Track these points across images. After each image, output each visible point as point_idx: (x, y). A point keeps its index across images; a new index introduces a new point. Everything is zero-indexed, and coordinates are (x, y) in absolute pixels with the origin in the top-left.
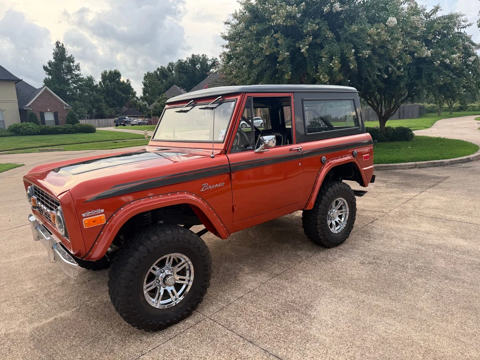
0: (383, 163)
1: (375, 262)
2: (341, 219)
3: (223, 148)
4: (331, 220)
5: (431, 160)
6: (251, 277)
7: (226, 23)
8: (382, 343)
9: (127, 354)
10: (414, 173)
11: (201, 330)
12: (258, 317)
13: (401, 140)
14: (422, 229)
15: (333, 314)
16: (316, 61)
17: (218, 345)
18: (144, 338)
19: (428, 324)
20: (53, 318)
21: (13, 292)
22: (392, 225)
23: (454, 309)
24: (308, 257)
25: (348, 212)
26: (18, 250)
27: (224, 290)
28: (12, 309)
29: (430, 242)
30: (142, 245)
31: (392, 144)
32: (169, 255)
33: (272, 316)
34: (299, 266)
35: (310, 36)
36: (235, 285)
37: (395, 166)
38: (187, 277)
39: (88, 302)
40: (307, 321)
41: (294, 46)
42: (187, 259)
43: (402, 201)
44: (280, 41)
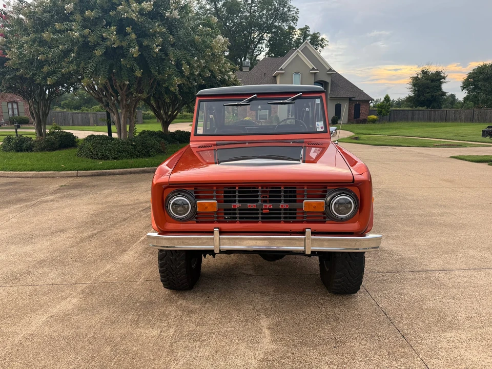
44: (133, 36)
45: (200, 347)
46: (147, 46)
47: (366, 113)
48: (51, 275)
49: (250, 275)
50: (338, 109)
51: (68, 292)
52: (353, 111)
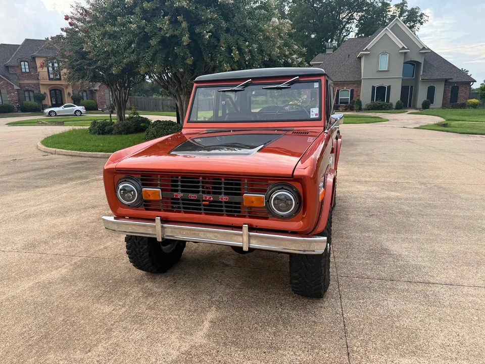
3: (323, 125)
8: (453, 257)
12: (369, 265)
15: (405, 250)
17: (378, 289)
23: (452, 230)
28: (139, 333)
33: (376, 262)
39: (215, 299)
40: (399, 258)
44: (184, 25)
45: (136, 330)
46: (200, 33)
47: (466, 96)
48: (61, 246)
49: (227, 266)
50: (431, 92)
51: (63, 263)
52: (450, 95)
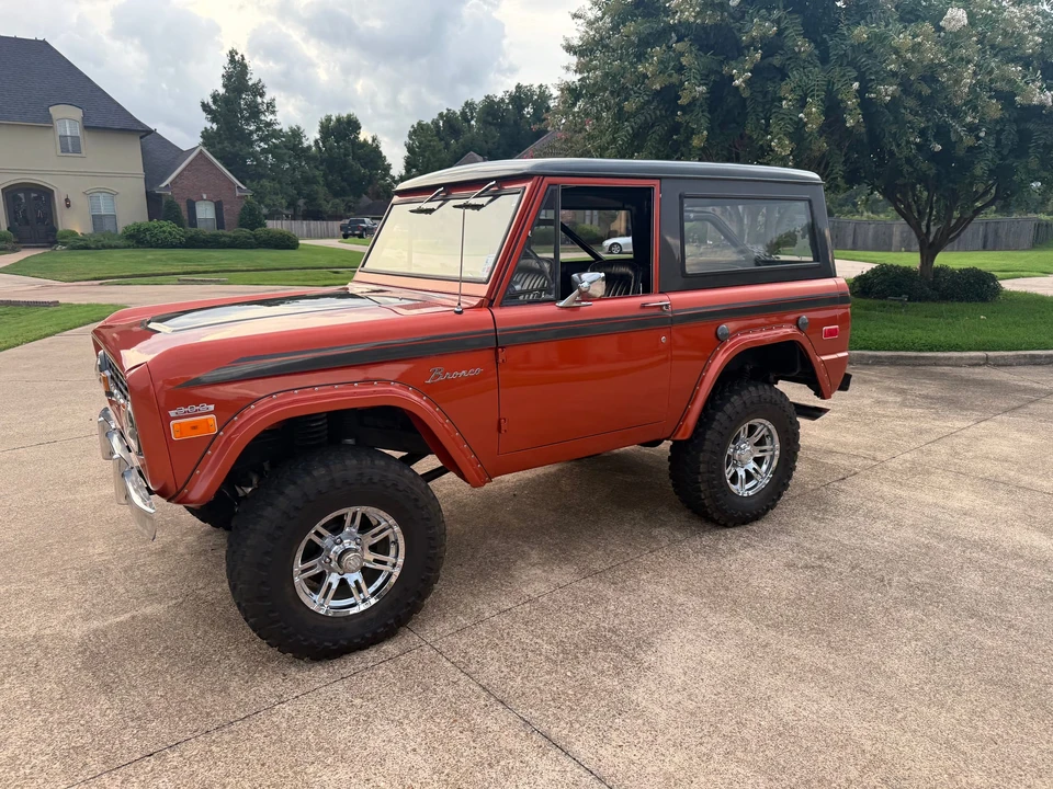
0: (907, 350)
1: (820, 566)
2: (760, 466)
3: (484, 294)
4: (735, 465)
5: (1026, 349)
6: (539, 572)
7: (575, 16)
8: (780, 735)
9: (252, 697)
10: (979, 377)
11: (407, 668)
12: (530, 654)
13: (969, 300)
14: (957, 505)
15: (690, 663)
16: (767, 107)
17: (434, 700)
18: (293, 671)
19: (896, 706)
20: (128, 616)
21: (66, 558)
22: (886, 489)
23: (966, 682)
24: (673, 542)
25: (777, 453)
26: (94, 479)
27: (475, 592)
28: (58, 591)
29: (963, 533)
30: (295, 483)
31: (944, 307)
32: (353, 509)
33: (561, 655)
34: (646, 560)
35: (756, 50)
36: (502, 585)
37: (935, 358)
38: (390, 559)
39: (202, 592)
40: (631, 673)
41: (720, 73)
42: (392, 521)
43: (927, 437)
44: (687, 59)
